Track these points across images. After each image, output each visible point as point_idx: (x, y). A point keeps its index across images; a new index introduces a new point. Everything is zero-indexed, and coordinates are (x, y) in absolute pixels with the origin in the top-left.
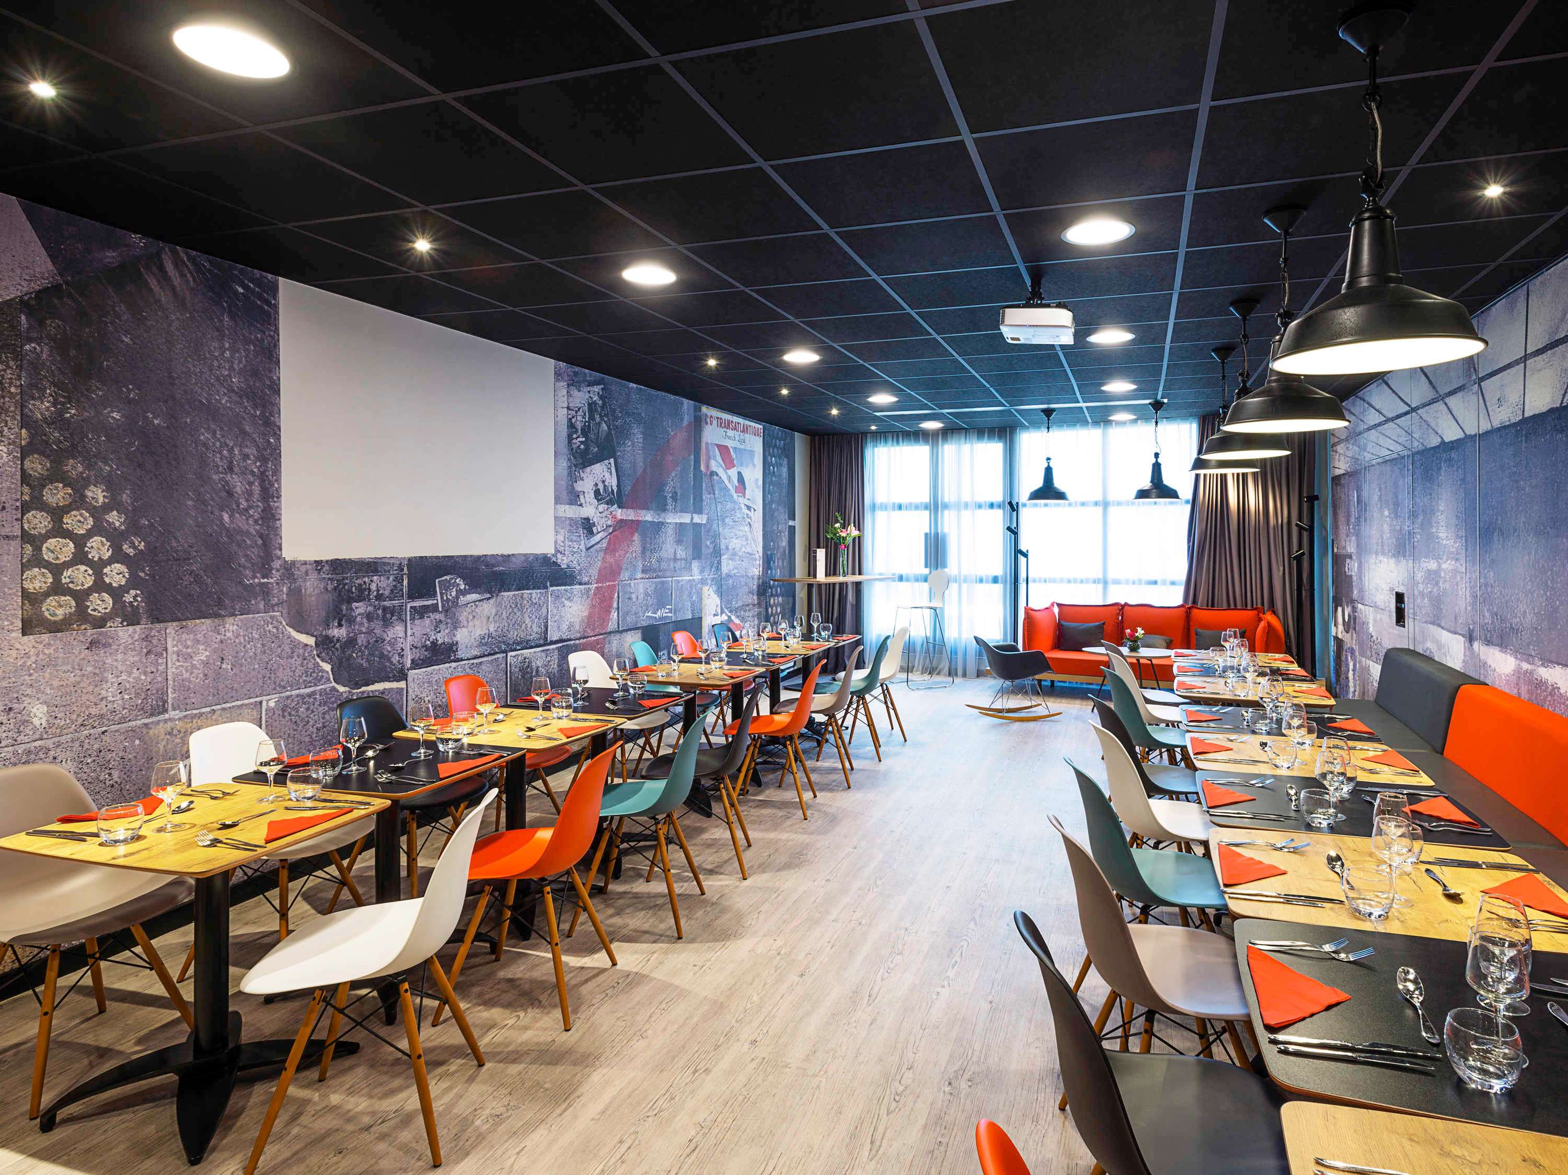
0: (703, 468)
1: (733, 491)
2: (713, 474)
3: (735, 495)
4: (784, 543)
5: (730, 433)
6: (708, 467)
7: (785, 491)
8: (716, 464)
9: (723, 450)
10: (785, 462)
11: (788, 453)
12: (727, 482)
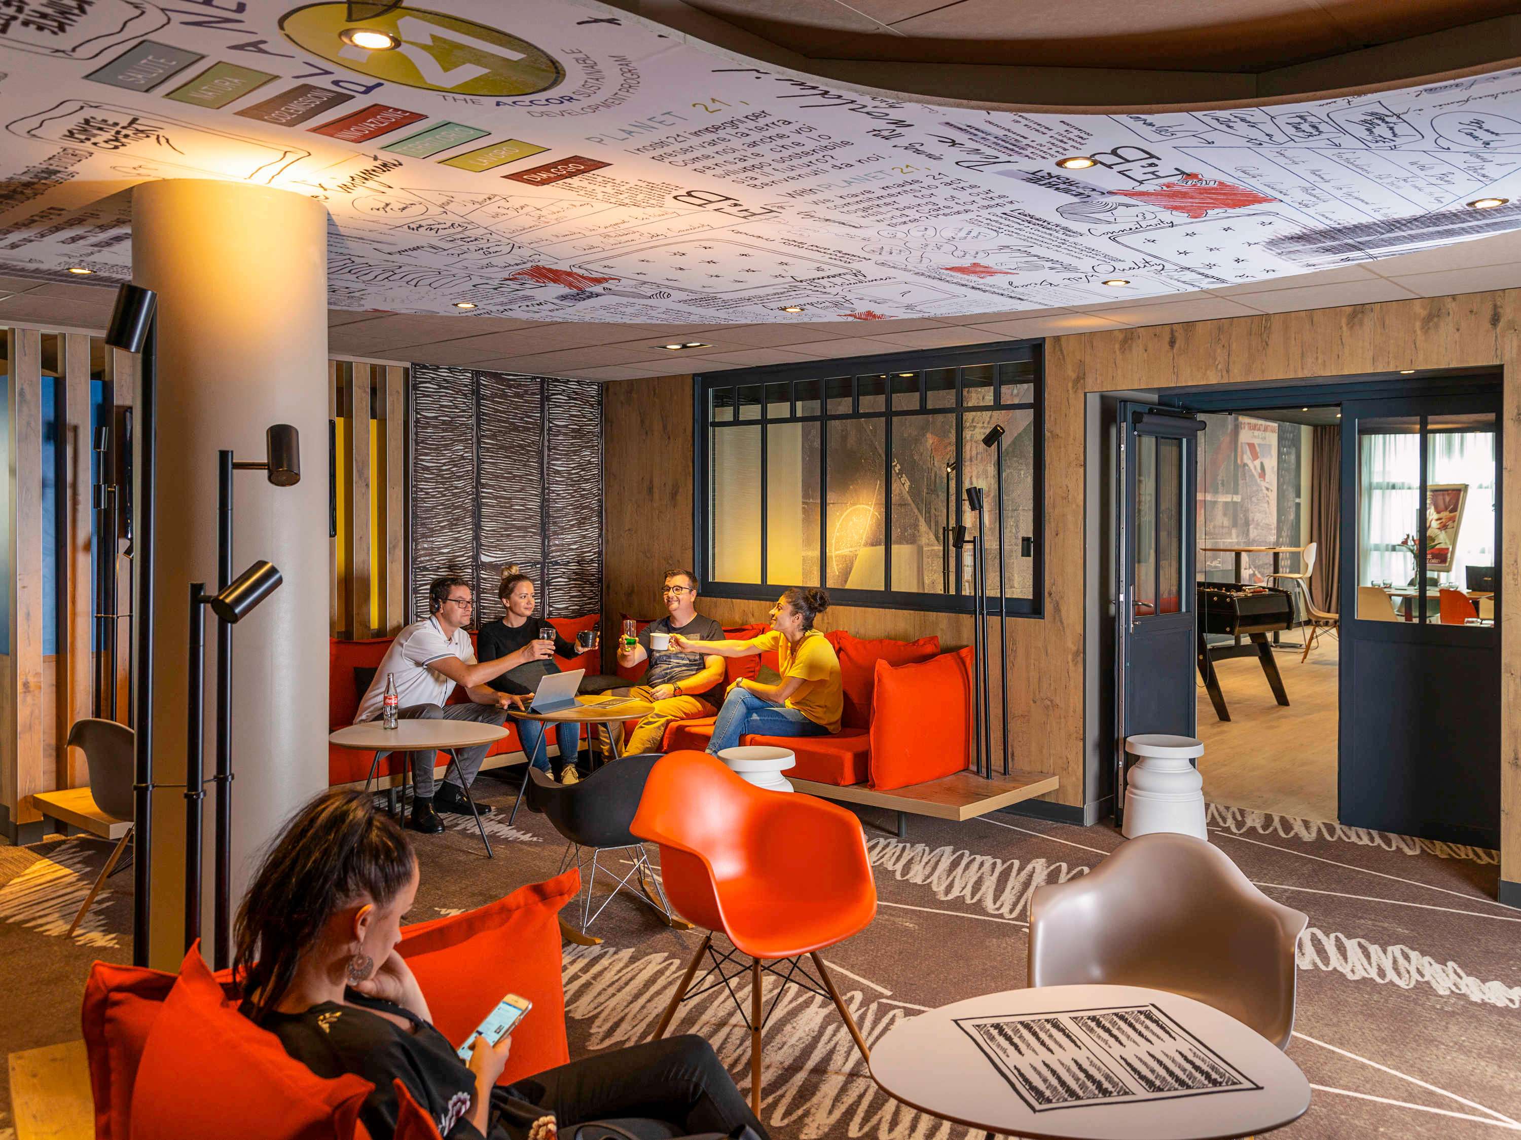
0: (1239, 461)
1: (1257, 477)
2: (1245, 465)
3: (1259, 480)
4: (1292, 516)
5: (1256, 433)
6: (1242, 459)
7: (1293, 474)
8: (1247, 458)
9: (1252, 446)
10: (1293, 451)
11: (1296, 443)
12: (1253, 471)
